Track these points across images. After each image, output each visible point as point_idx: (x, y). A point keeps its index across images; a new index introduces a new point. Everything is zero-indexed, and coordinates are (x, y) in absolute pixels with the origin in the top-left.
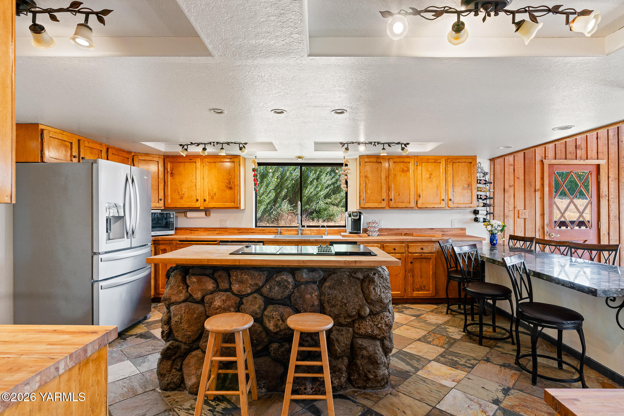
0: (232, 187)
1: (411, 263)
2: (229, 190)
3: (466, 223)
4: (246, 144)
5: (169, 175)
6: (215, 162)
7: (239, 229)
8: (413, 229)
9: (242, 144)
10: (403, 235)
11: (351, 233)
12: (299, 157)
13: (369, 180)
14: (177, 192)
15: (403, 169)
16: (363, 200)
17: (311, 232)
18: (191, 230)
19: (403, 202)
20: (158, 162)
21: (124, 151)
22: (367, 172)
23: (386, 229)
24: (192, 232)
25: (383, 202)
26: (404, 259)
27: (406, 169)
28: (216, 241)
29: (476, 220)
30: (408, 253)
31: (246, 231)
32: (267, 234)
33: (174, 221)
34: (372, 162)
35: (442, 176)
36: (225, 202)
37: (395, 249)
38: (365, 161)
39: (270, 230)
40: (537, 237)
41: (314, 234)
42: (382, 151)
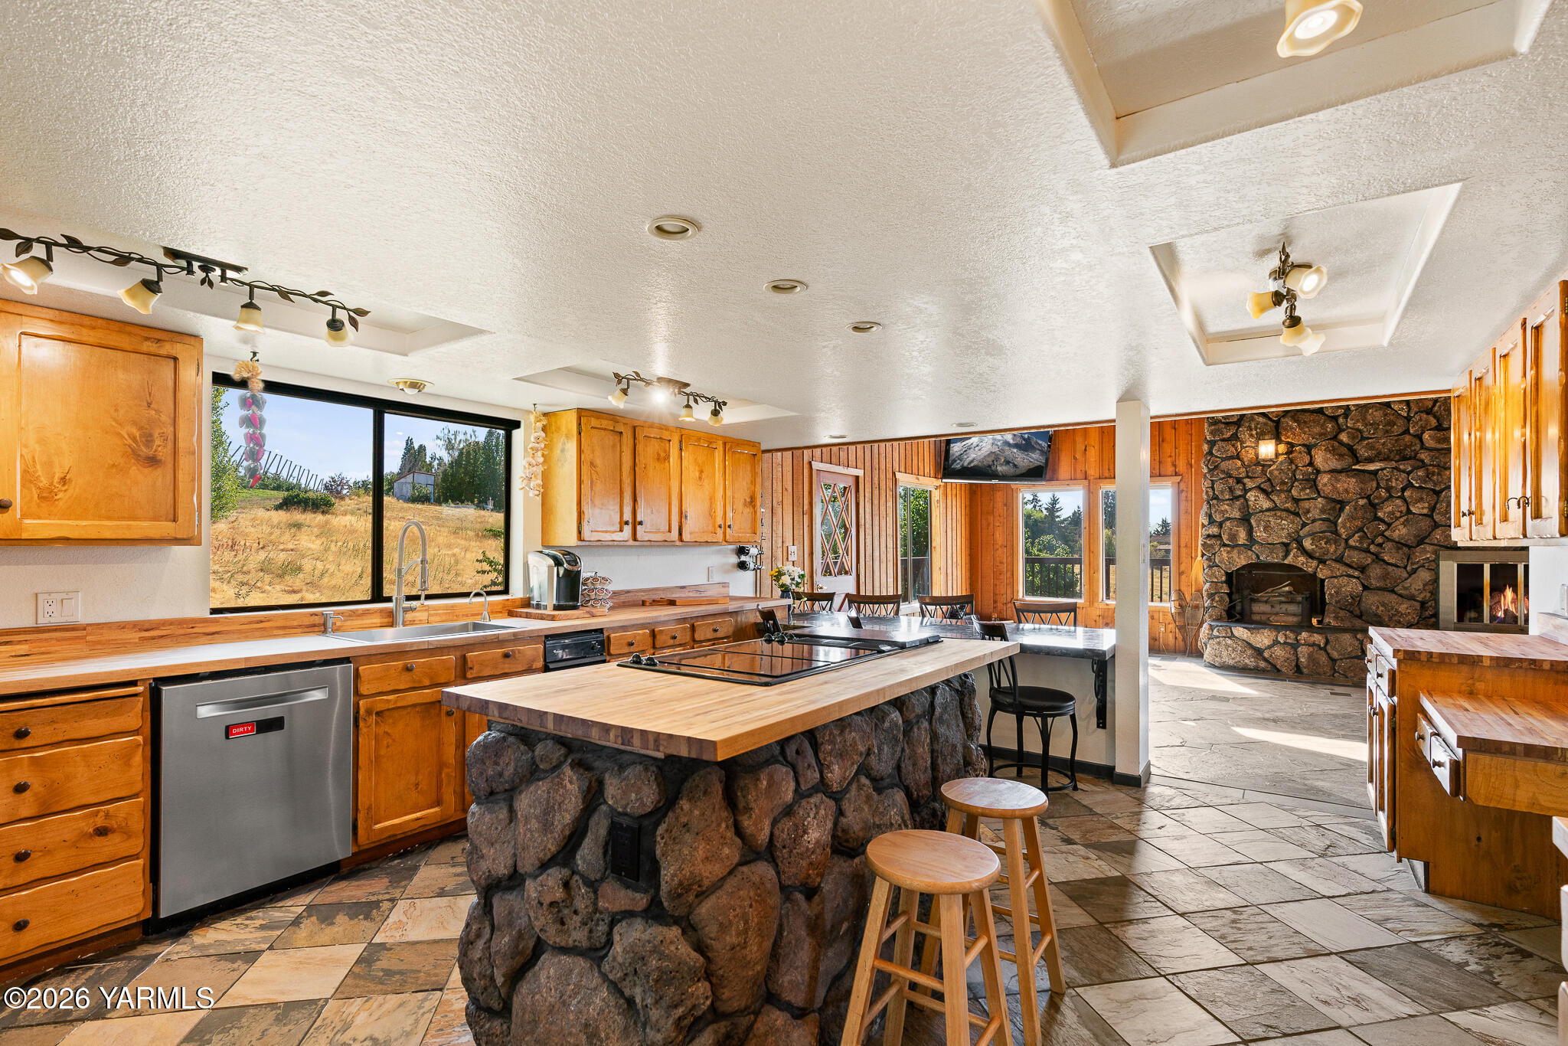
0: (160, 455)
3: (727, 572)
4: (362, 313)
7: (147, 626)
8: (653, 589)
9: (348, 310)
11: (557, 608)
12: (414, 385)
13: (597, 474)
15: (659, 455)
16: (588, 522)
19: (659, 530)
25: (625, 528)
27: (663, 455)
28: (133, 683)
29: (742, 566)
31: (182, 632)
32: (275, 632)
34: (605, 429)
35: (718, 475)
38: (591, 425)
39: (286, 617)
40: (806, 591)
41: (438, 619)
42: (684, 411)
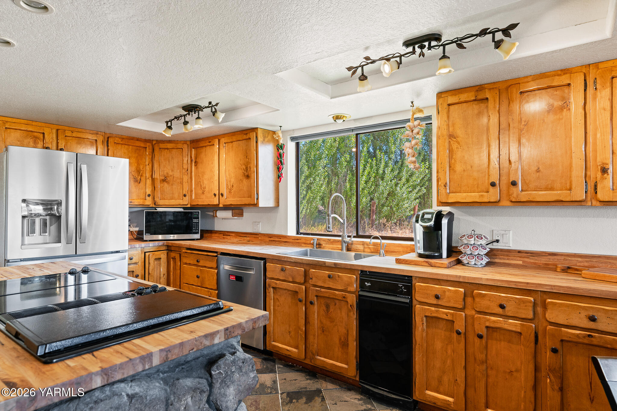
0: (248, 175)
1: (555, 351)
2: (247, 180)
4: (217, 105)
5: (193, 164)
6: (232, 142)
7: (270, 236)
9: (214, 106)
10: (559, 270)
12: (337, 118)
13: (459, 143)
14: (200, 185)
16: (445, 186)
17: (364, 248)
18: (224, 234)
19: (552, 189)
20: (182, 149)
21: (138, 139)
22: (453, 125)
23: (519, 252)
24: (225, 236)
25: (491, 189)
26: (533, 335)
30: (545, 323)
31: (278, 240)
33: (199, 223)
34: (466, 102)
36: (242, 197)
37: (502, 307)
38: (449, 102)
